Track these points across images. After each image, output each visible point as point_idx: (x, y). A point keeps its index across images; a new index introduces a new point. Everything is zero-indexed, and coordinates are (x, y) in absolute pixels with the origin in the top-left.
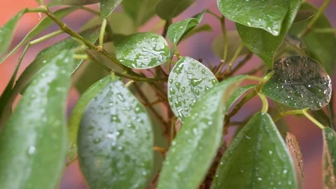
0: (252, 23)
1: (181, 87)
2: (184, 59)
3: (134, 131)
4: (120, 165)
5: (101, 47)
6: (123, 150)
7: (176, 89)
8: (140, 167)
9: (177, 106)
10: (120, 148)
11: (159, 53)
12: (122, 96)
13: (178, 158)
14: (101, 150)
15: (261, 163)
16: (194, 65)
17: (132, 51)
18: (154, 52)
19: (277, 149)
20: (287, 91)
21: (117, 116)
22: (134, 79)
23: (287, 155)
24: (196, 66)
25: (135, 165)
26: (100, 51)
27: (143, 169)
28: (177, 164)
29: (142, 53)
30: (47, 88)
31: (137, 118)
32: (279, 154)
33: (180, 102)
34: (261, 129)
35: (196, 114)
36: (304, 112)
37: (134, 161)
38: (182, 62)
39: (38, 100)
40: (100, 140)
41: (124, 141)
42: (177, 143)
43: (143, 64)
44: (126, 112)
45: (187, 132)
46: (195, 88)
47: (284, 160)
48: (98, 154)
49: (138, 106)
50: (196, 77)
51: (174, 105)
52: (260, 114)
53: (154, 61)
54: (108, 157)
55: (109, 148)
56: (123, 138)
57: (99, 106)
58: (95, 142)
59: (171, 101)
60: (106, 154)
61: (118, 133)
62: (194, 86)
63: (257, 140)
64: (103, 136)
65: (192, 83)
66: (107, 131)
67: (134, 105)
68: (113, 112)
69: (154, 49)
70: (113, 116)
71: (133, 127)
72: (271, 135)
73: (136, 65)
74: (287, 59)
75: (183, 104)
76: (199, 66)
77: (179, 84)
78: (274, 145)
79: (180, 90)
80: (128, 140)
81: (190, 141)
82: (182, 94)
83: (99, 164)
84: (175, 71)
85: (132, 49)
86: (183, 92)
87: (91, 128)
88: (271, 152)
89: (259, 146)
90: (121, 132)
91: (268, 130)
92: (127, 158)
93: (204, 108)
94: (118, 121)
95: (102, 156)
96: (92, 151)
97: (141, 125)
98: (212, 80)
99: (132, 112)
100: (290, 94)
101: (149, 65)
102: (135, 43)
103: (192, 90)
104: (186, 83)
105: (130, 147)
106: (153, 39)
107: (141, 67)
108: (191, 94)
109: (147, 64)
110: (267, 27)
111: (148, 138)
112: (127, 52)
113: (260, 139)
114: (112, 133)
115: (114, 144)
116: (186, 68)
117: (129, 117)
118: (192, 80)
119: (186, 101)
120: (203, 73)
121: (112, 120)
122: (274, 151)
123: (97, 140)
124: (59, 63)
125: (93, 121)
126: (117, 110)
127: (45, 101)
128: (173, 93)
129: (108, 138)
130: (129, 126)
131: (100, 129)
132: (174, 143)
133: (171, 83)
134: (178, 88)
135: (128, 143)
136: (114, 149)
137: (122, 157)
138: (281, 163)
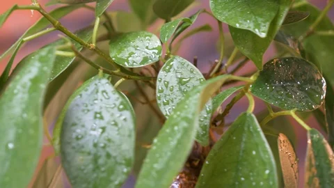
0: (240, 24)
1: (170, 85)
2: (174, 58)
3: (116, 128)
4: (101, 161)
5: (94, 45)
6: (104, 148)
7: (164, 88)
8: (121, 164)
9: (165, 104)
10: (102, 145)
11: (151, 51)
12: (107, 93)
13: (157, 155)
14: (83, 147)
15: (245, 163)
16: (183, 64)
17: (125, 49)
18: (146, 50)
19: (260, 149)
20: (277, 92)
21: (100, 113)
22: (125, 77)
23: (269, 155)
24: (185, 65)
25: (116, 163)
26: (92, 49)
27: (123, 166)
28: (156, 162)
29: (134, 51)
30: (29, 84)
31: (121, 115)
32: (262, 154)
33: (168, 101)
34: (246, 129)
35: (178, 113)
36: (292, 113)
37: (115, 158)
38: (172, 61)
39: (20, 96)
40: (82, 137)
41: (107, 138)
42: (158, 141)
43: (134, 62)
44: (110, 109)
45: (168, 131)
46: (183, 88)
47: (266, 160)
48: (80, 150)
49: (121, 104)
50: (184, 76)
51: (162, 104)
52: (245, 114)
53: (145, 60)
54: (89, 154)
55: (91, 145)
56: (105, 134)
57: (83, 104)
58: (77, 139)
59: (160, 99)
60: (88, 150)
61: (101, 130)
62: (182, 85)
63: (241, 140)
64: (86, 133)
65: (181, 82)
66: (90, 127)
67: (118, 103)
68: (97, 109)
69: (147, 48)
70: (96, 113)
71: (116, 124)
72: (255, 135)
73: (128, 63)
74: (280, 60)
75: (170, 102)
76: (188, 65)
77: (168, 82)
78: (257, 145)
79: (169, 89)
80: (110, 137)
81: (170, 139)
82: (170, 92)
83: (80, 160)
84: (164, 70)
85: (125, 47)
86: (171, 90)
87: (74, 124)
88: (254, 153)
89: (243, 145)
90: (104, 129)
91: (252, 130)
92: (108, 156)
93: (186, 107)
94: (102, 118)
95: (83, 152)
96: (74, 148)
97: (124, 123)
98: (200, 79)
99: (116, 109)
100: (281, 95)
101: (141, 64)
102: (129, 41)
103: (180, 89)
104: (174, 82)
105: (111, 144)
106: (147, 38)
107: (133, 65)
108: (178, 93)
109: (139, 63)
110: (254, 29)
111: (130, 136)
112: (120, 50)
113: (244, 140)
114: (94, 130)
115: (96, 141)
116: (175, 67)
117: (112, 115)
118: (181, 79)
119: (174, 100)
120: (192, 72)
121: (95, 117)
122: (258, 152)
123: (80, 137)
124: (42, 60)
125: (77, 117)
126: (101, 108)
127: (26, 96)
128: (161, 91)
129: (90, 135)
130: (113, 123)
131: (83, 126)
132: (155, 141)
133: (160, 81)
134: (167, 87)
135: (109, 140)
136: (95, 145)
137: (103, 153)
138: (264, 164)
